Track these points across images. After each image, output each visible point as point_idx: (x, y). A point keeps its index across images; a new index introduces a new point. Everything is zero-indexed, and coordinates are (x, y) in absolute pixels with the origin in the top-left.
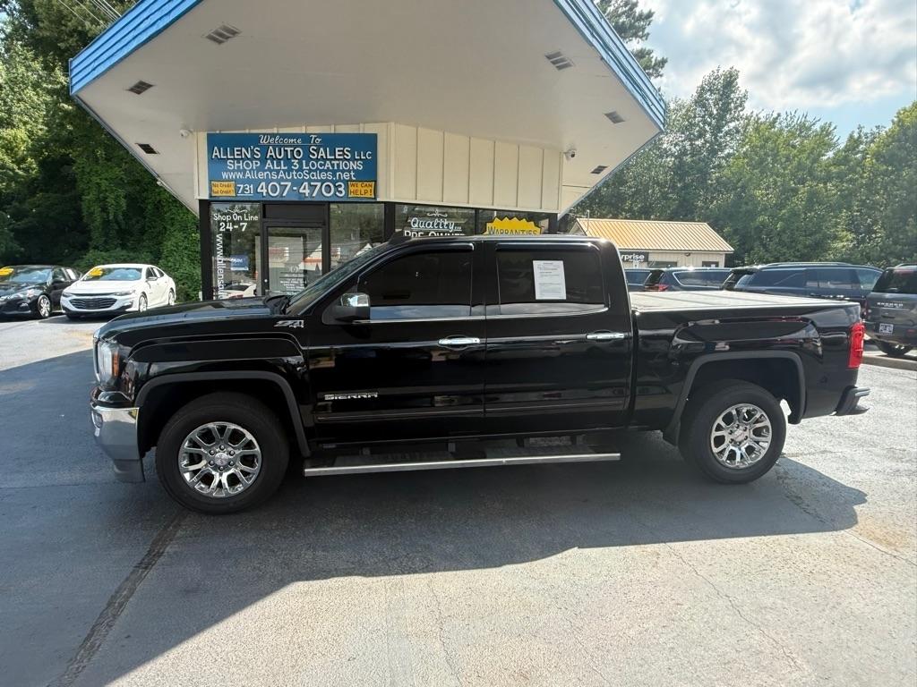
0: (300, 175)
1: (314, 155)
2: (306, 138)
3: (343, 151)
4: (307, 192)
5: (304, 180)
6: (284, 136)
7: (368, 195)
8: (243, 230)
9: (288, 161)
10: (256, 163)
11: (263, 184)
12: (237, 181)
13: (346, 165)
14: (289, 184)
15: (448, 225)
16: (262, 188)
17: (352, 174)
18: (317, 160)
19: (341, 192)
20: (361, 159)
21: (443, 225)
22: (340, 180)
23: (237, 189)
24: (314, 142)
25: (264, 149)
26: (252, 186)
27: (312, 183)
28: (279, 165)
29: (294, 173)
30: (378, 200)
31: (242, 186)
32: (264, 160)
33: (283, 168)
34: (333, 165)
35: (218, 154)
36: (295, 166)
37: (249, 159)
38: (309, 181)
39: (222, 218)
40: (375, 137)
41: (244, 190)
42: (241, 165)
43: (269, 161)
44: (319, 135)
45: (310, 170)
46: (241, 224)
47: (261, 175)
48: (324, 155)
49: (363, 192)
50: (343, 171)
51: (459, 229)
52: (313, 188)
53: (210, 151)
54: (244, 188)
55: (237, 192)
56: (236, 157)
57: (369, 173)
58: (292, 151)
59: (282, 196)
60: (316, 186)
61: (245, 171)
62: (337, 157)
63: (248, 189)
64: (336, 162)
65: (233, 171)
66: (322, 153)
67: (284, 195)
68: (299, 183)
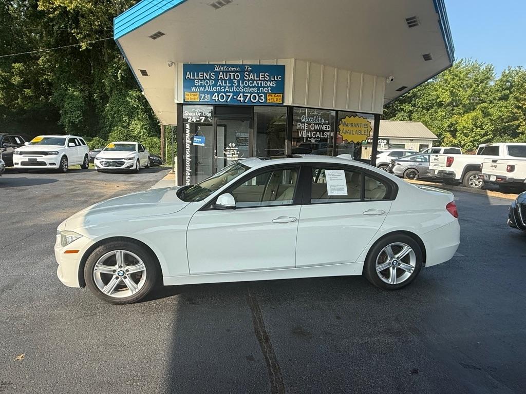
0: (238, 89)
1: (247, 77)
2: (242, 67)
3: (264, 75)
4: (242, 99)
5: (241, 92)
6: (229, 66)
7: (277, 102)
8: (202, 121)
9: (231, 82)
10: (212, 82)
11: (216, 94)
12: (200, 92)
13: (266, 84)
14: (231, 94)
15: (321, 120)
16: (215, 97)
17: (269, 89)
18: (248, 80)
19: (262, 100)
20: (275, 80)
21: (318, 120)
22: (262, 93)
23: (200, 97)
24: (247, 70)
25: (217, 74)
26: (209, 96)
27: (245, 94)
28: (226, 83)
29: (235, 88)
30: (284, 104)
31: (203, 95)
32: (217, 80)
33: (228, 85)
34: (258, 84)
35: (189, 76)
36: (235, 84)
37: (207, 79)
38: (244, 93)
39: (190, 114)
40: (283, 67)
41: (204, 97)
42: (203, 83)
43: (220, 81)
44: (250, 66)
45: (244, 87)
46: (201, 118)
47: (215, 89)
48: (253, 77)
49: (275, 100)
50: (264, 87)
51: (327, 122)
52: (245, 97)
53: (185, 74)
54: (205, 96)
55: (200, 99)
56: (200, 78)
57: (280, 89)
58: (234, 75)
59: (227, 102)
60: (247, 96)
61: (205, 87)
62: (261, 79)
63: (206, 97)
64: (259, 82)
65: (198, 86)
66: (251, 77)
67: (228, 101)
68: (237, 94)
